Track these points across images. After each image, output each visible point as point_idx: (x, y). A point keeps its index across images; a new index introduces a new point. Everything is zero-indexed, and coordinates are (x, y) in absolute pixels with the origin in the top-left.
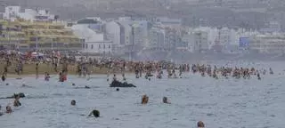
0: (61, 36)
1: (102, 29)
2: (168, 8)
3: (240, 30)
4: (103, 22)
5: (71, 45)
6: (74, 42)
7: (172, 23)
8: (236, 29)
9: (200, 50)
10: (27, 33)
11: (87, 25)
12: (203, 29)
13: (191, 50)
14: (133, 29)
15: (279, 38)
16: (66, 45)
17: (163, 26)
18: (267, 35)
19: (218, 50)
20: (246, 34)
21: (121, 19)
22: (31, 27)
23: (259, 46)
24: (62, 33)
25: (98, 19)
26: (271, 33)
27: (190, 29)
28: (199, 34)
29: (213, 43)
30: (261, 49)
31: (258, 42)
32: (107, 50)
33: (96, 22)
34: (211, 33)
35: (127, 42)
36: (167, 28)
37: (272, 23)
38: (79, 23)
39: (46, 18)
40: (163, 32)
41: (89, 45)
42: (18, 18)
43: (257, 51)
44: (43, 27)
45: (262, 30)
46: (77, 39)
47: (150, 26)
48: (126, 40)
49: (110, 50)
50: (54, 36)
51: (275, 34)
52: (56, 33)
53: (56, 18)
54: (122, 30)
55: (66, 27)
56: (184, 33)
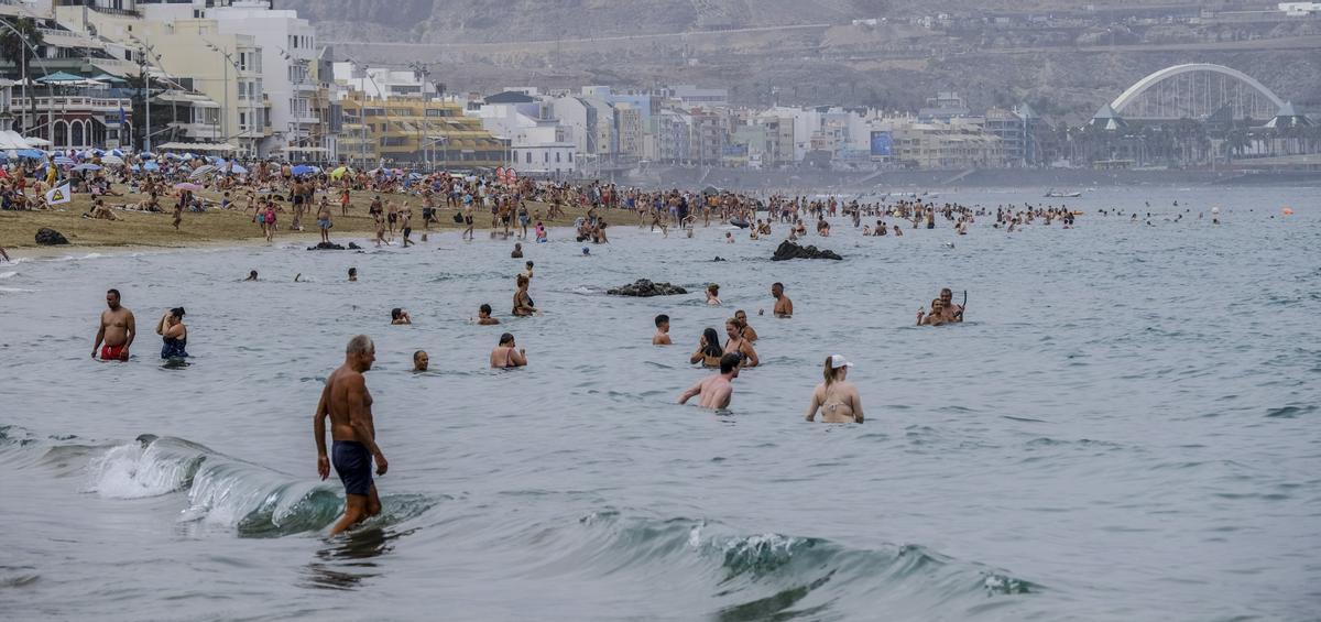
0: (453, 133)
1: (545, 116)
2: (693, 62)
3: (871, 113)
4: (546, 99)
5: (480, 155)
6: (486, 147)
7: (704, 99)
8: (862, 113)
9: (778, 164)
10: (372, 126)
11: (513, 107)
12: (782, 113)
13: (756, 164)
14: (616, 113)
15: (965, 132)
16: (467, 156)
17: (686, 106)
18: (937, 124)
19: (820, 163)
20: (886, 123)
21: (586, 90)
22: (381, 112)
23: (916, 152)
24: (456, 126)
25: (533, 91)
26: (946, 119)
27: (750, 112)
28: (774, 125)
29: (808, 146)
30: (923, 160)
31: (917, 142)
32: (565, 166)
33: (530, 99)
34: (804, 122)
35: (603, 145)
36: (696, 112)
37: (945, 96)
38: (489, 101)
39: (417, 89)
40: (688, 120)
41: (522, 155)
42: (351, 90)
43: (915, 163)
44: (411, 112)
45: (922, 112)
46: (492, 141)
47: (655, 105)
48: (602, 142)
49: (573, 166)
50: (439, 134)
51: (955, 121)
52: (443, 125)
53: (441, 89)
54: (591, 115)
55: (465, 111)
56: (737, 122)
